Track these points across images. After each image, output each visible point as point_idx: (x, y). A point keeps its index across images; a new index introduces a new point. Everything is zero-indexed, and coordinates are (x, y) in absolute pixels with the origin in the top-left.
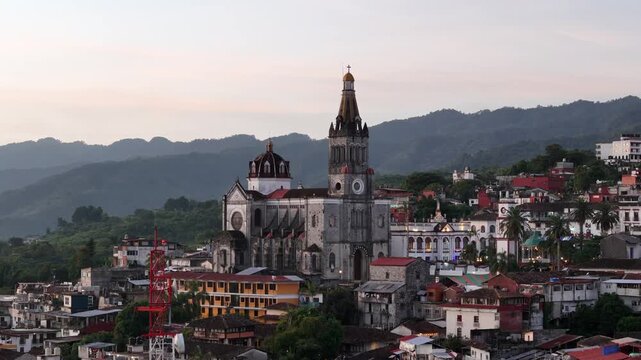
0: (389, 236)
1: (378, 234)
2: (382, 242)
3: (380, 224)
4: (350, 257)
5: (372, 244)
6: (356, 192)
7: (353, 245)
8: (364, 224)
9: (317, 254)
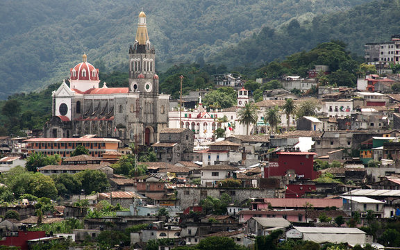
0: (168, 120)
1: (161, 118)
2: (163, 124)
3: (162, 112)
4: (143, 132)
5: (157, 124)
6: (147, 90)
7: (145, 124)
8: (152, 111)
9: (123, 130)
